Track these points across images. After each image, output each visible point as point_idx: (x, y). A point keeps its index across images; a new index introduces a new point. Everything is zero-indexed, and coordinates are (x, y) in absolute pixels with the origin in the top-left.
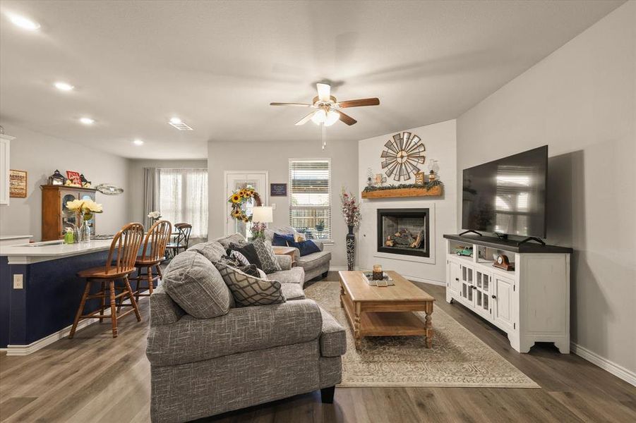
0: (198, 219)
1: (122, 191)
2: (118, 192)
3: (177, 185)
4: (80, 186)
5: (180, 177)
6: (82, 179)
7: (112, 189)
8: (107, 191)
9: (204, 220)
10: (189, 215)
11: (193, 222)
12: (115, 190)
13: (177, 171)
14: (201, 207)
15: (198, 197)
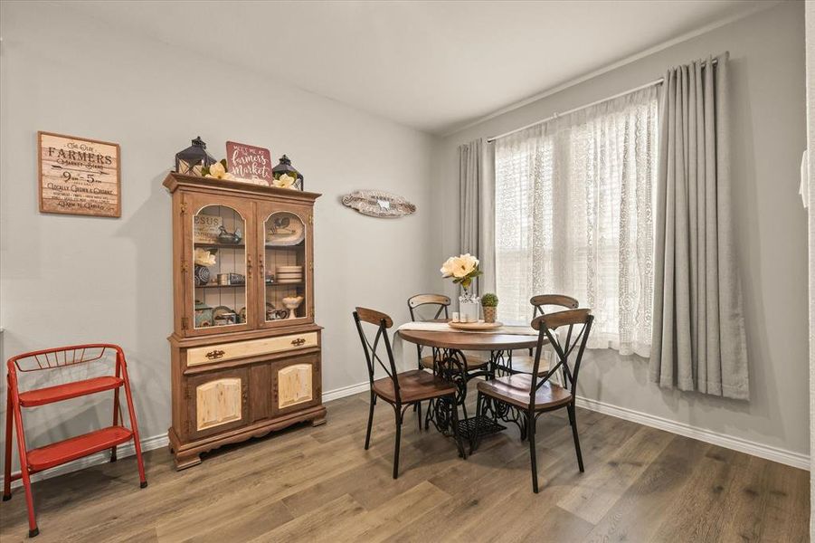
0: (612, 282)
1: (412, 208)
2: (401, 211)
3: (538, 175)
4: (265, 183)
5: (547, 148)
6: (284, 167)
7: (385, 204)
8: (369, 208)
9: (635, 285)
10: (579, 269)
11: (592, 297)
12: (393, 206)
13: (539, 132)
14: (623, 237)
15: (612, 205)
